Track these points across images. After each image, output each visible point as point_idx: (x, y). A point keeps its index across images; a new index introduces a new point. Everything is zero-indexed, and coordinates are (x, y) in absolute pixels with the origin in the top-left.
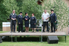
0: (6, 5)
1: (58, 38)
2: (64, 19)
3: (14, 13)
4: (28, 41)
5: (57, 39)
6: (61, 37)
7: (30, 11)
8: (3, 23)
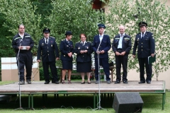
0: (6, 11)
1: (143, 97)
2: (160, 47)
3: (21, 33)
4: (63, 108)
5: (140, 101)
6: (153, 96)
7: (70, 27)
8: (3, 60)
